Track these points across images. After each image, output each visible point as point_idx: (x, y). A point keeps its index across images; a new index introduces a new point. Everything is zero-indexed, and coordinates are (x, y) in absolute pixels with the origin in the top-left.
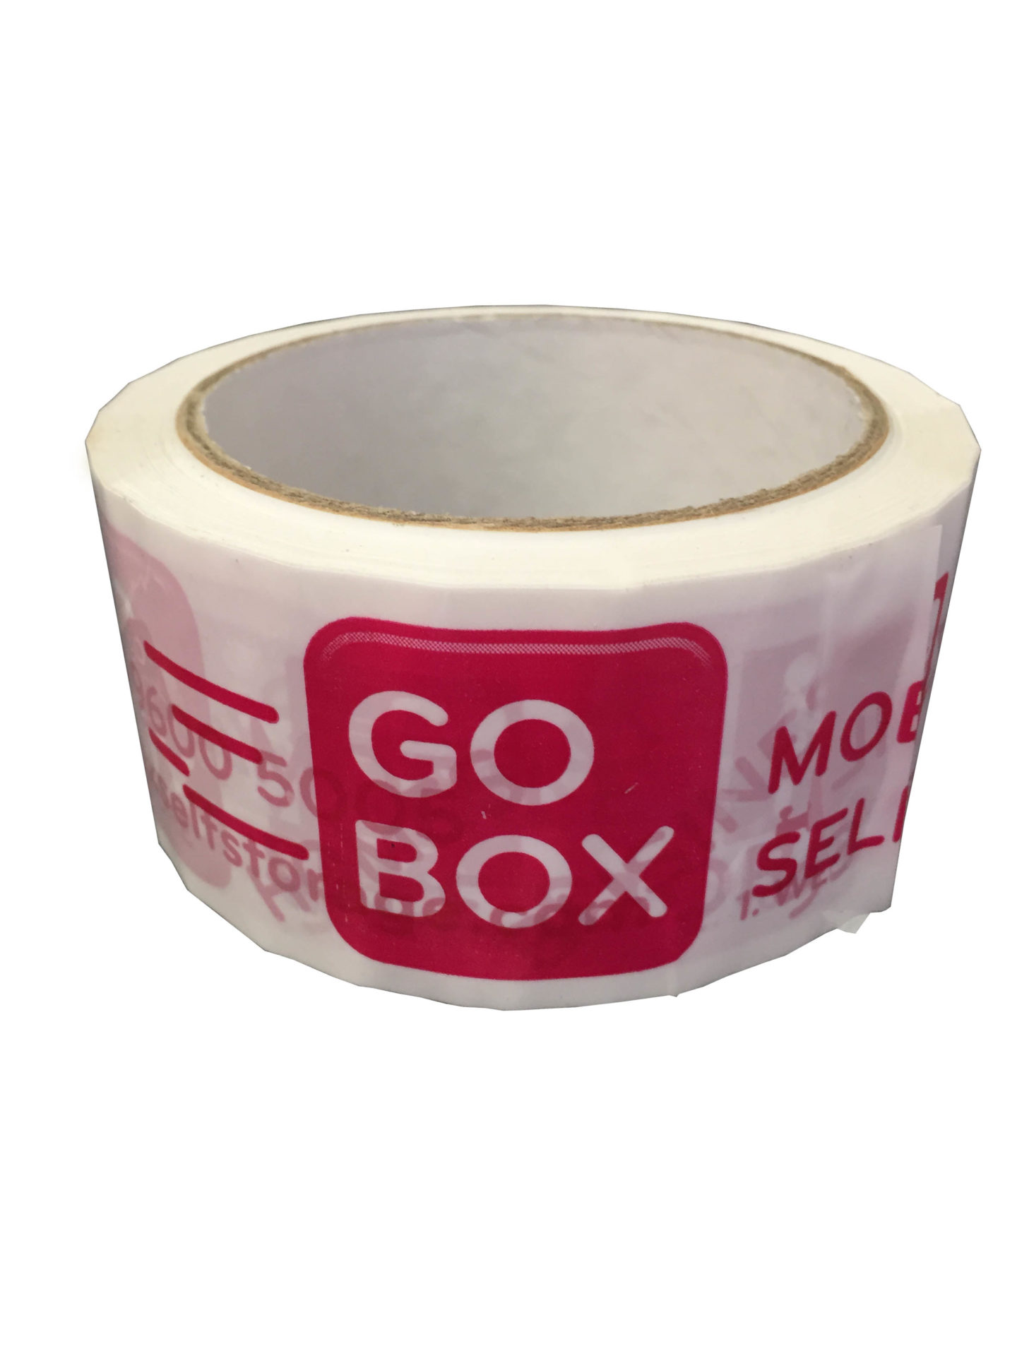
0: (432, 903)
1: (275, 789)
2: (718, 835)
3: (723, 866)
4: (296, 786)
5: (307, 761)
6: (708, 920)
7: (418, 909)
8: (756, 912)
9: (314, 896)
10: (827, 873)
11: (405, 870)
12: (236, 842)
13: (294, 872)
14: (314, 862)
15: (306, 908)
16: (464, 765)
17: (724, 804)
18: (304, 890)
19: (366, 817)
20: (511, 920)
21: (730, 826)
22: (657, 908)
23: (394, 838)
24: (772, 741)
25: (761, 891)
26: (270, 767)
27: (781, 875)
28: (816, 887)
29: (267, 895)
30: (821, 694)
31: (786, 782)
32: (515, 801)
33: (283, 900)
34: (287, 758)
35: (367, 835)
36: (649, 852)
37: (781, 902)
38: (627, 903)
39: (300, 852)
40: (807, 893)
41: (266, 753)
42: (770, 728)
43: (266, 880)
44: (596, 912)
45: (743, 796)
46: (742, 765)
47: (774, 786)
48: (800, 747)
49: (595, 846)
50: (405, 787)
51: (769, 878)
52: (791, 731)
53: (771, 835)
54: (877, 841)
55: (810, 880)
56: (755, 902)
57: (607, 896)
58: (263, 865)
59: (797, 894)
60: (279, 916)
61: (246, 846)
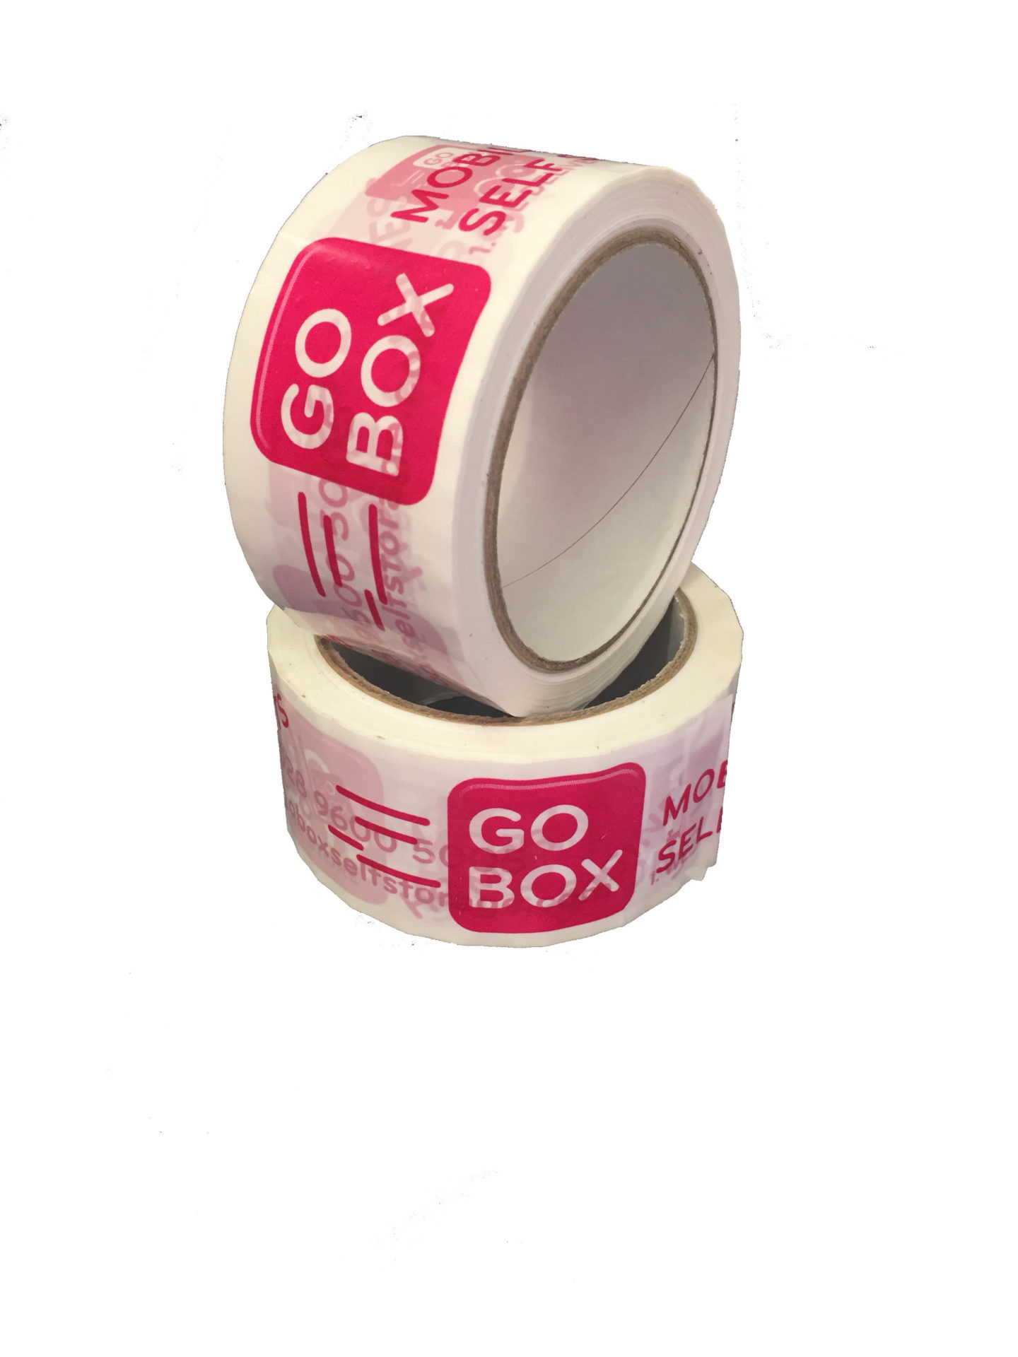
0: (509, 900)
1: (424, 856)
2: (642, 849)
3: (644, 862)
4: (437, 854)
5: (445, 842)
6: (637, 889)
7: (500, 905)
8: (658, 880)
9: (442, 904)
10: (688, 854)
11: (494, 887)
12: (394, 882)
13: (431, 894)
14: (444, 888)
15: (436, 910)
16: (528, 837)
17: (644, 836)
18: (436, 902)
19: (475, 865)
20: (547, 903)
21: (647, 844)
22: (614, 887)
23: (490, 873)
24: (665, 803)
25: (660, 870)
26: (421, 846)
27: (668, 860)
28: (683, 862)
29: (412, 907)
30: (685, 779)
31: (670, 819)
32: (551, 849)
33: (422, 908)
34: (433, 841)
35: (475, 873)
36: (611, 863)
37: (669, 873)
38: (602, 887)
39: (436, 884)
40: (679, 867)
41: (420, 839)
42: (664, 797)
43: (412, 898)
44: (587, 894)
45: (652, 830)
46: (652, 817)
47: (665, 822)
48: (676, 804)
49: (588, 865)
50: (497, 850)
51: (663, 864)
52: (672, 797)
53: (664, 844)
54: (709, 834)
55: (680, 860)
56: (657, 875)
57: (593, 885)
58: (411, 892)
59: (675, 868)
60: (418, 915)
61: (400, 883)
